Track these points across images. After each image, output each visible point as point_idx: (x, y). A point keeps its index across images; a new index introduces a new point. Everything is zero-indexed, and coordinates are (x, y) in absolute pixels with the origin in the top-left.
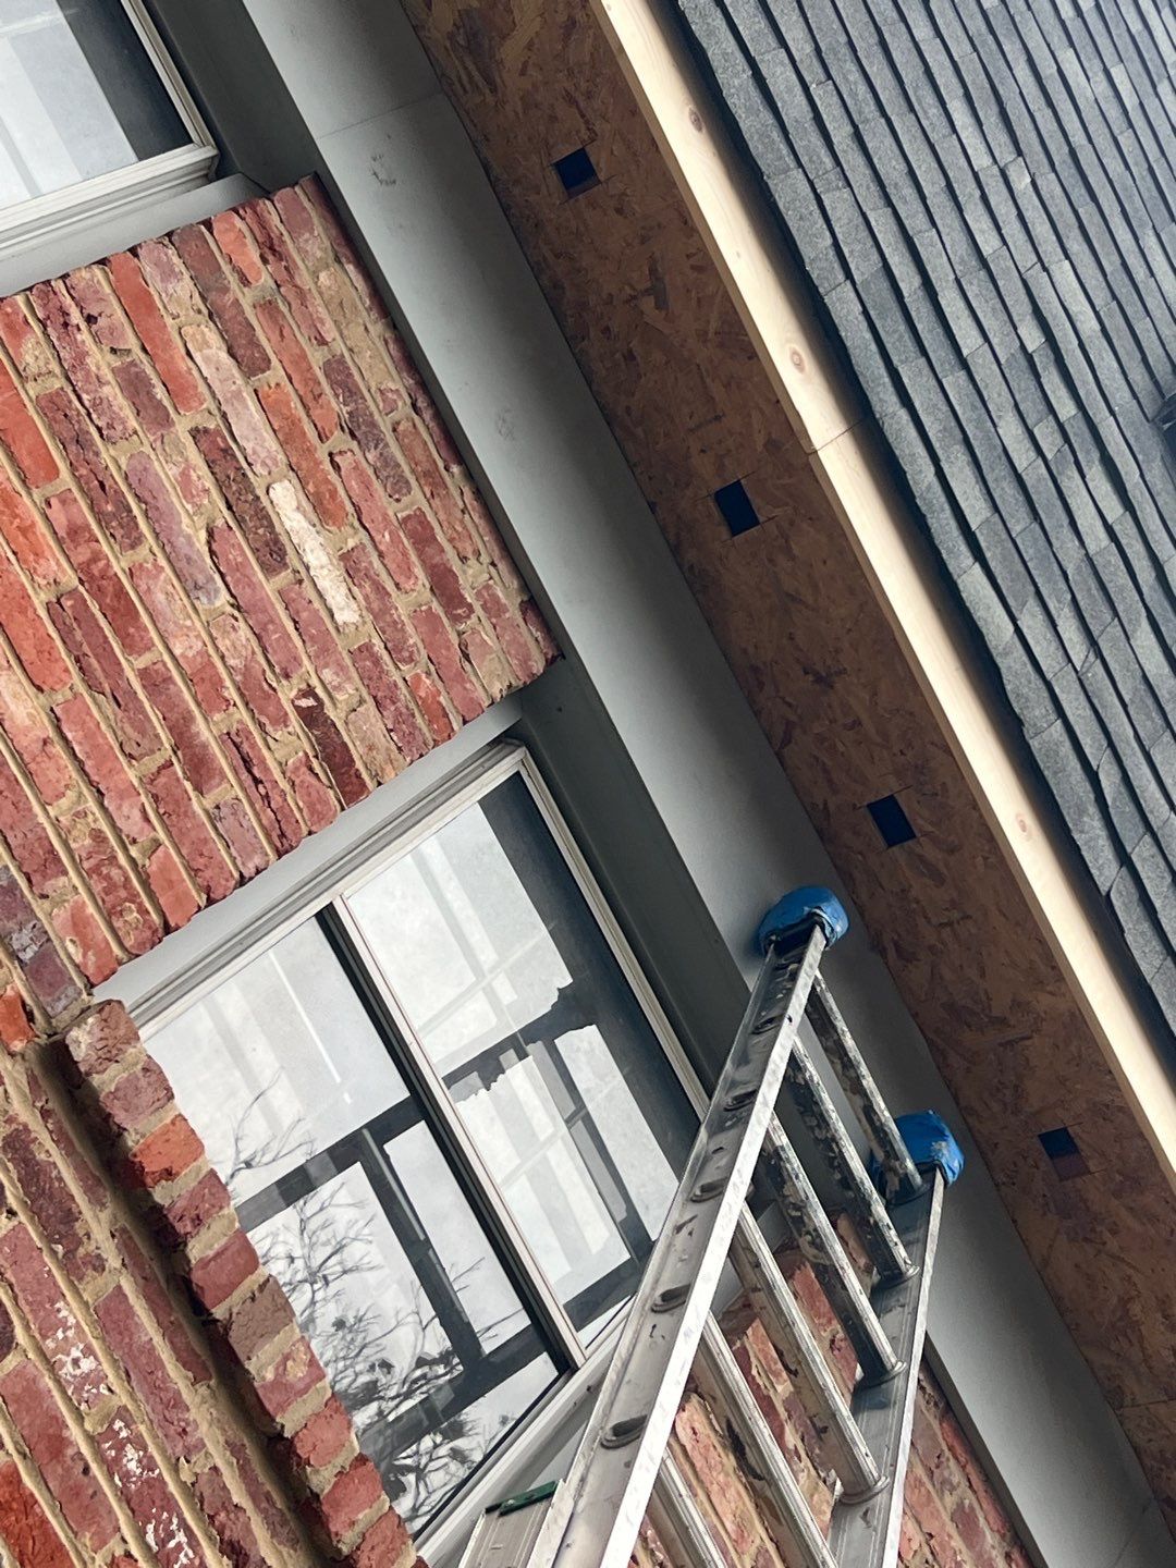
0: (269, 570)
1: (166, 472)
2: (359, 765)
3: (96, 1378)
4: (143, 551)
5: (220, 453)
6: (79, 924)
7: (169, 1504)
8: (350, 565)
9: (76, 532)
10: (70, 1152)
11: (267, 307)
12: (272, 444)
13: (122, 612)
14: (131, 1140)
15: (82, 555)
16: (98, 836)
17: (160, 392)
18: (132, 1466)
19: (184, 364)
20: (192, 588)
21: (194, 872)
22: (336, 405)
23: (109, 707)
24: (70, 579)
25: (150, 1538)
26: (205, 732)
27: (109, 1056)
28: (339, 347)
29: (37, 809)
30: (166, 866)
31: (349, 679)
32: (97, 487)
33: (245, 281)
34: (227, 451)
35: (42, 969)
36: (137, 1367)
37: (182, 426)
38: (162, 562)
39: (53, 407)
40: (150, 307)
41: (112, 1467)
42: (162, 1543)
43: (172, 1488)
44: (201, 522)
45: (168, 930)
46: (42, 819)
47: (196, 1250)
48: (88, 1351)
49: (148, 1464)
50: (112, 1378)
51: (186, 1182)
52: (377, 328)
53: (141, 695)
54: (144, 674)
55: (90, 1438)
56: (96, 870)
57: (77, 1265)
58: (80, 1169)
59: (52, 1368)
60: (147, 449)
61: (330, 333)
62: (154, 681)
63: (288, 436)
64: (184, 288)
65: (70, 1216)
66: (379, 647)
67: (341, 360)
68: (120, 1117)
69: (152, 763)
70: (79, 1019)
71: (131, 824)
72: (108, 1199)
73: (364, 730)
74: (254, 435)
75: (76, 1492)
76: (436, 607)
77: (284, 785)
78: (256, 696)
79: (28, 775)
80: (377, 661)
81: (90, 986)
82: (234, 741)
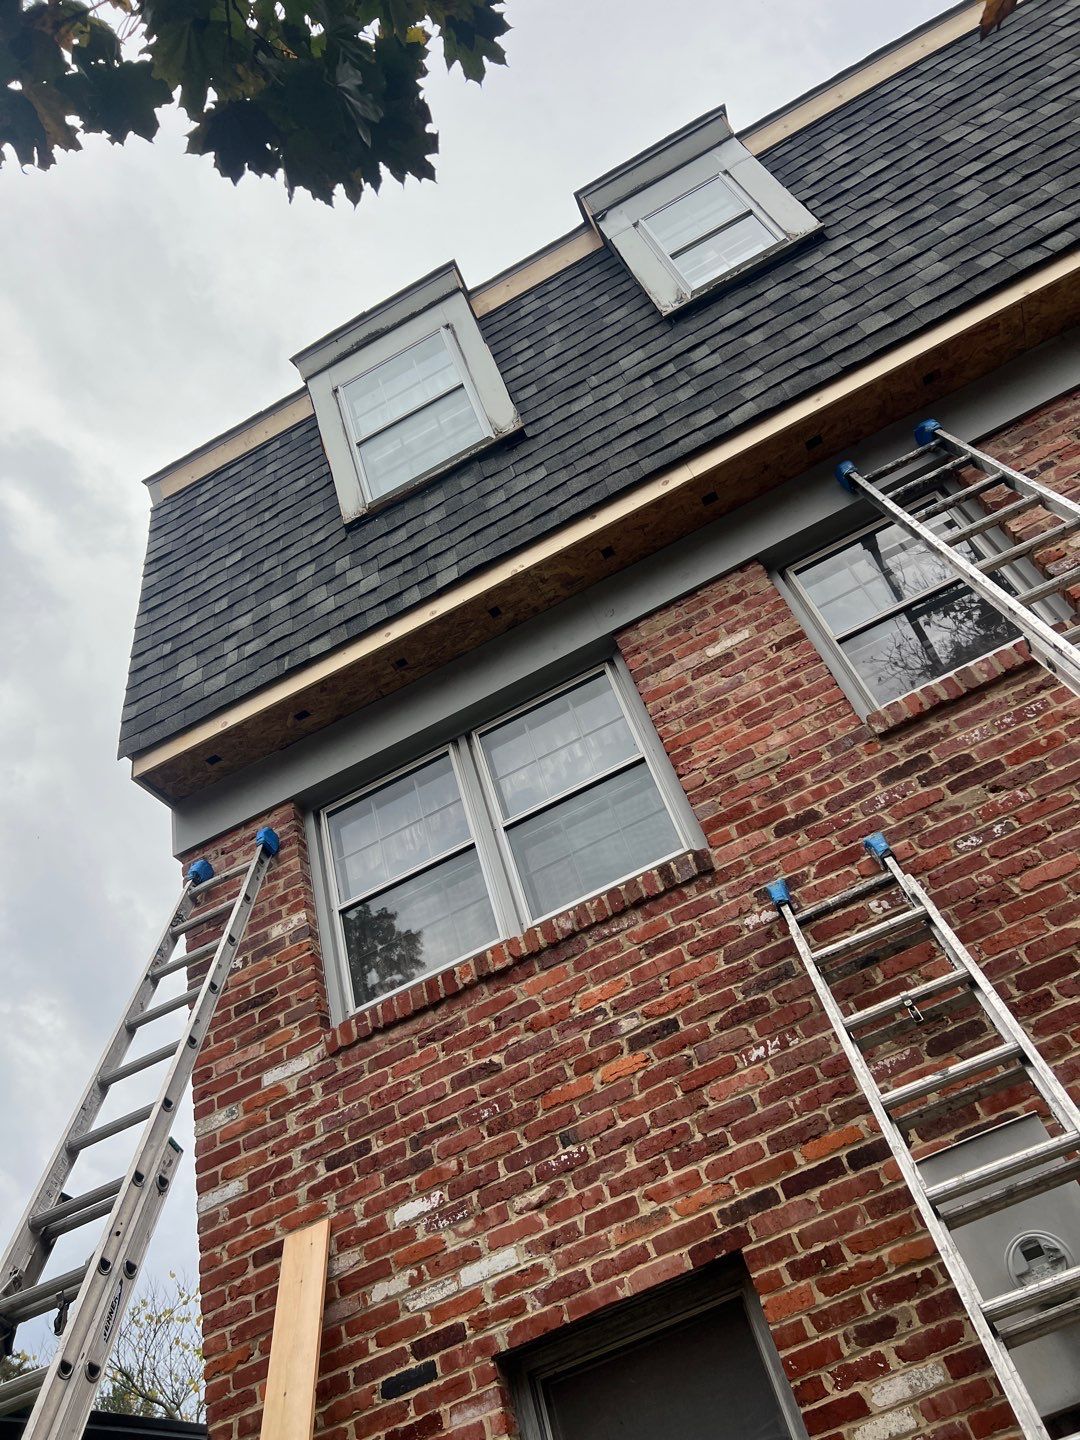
0: (734, 658)
1: (706, 689)
2: (794, 632)
3: (981, 730)
4: (730, 698)
5: (699, 672)
6: (843, 726)
7: (1022, 709)
8: (731, 631)
9: (725, 718)
10: (912, 733)
11: (654, 653)
12: (694, 655)
13: (749, 706)
14: (910, 715)
15: (732, 717)
16: (816, 718)
17: (682, 689)
18: (1009, 720)
19: (673, 681)
20: (740, 683)
21: (827, 689)
22: (682, 632)
23: (777, 712)
24: (739, 721)
25: (1032, 716)
26: (784, 683)
27: (883, 721)
28: (664, 630)
29: (808, 737)
30: (826, 697)
31: (766, 634)
32: (711, 711)
33: (647, 660)
34: (698, 669)
35: (856, 738)
36: (979, 717)
37: (691, 683)
38: (733, 692)
39: (689, 722)
40: (657, 690)
41: (1009, 726)
42: (1034, 712)
43: (1017, 708)
44: (720, 679)
45: (845, 698)
46: (811, 735)
47: (945, 697)
48: (973, 732)
49: (1009, 715)
50: (982, 725)
51: (923, 699)
52: (657, 617)
53: (774, 702)
54: (767, 701)
55: (999, 733)
56: (827, 720)
57: (946, 733)
58: (917, 731)
59: (977, 743)
60: (700, 694)
61: (659, 633)
62: (769, 697)
63: (692, 649)
64: (650, 679)
65: (932, 734)
66: (756, 623)
67: (668, 630)
68: (903, 718)
69: (794, 700)
70: (872, 729)
71: (812, 708)
72: (927, 723)
73: (782, 631)
74: (692, 660)
75: (1015, 738)
77: (799, 659)
78: (772, 665)
79: (798, 738)
80: (761, 624)
81: (862, 724)
82: (787, 674)
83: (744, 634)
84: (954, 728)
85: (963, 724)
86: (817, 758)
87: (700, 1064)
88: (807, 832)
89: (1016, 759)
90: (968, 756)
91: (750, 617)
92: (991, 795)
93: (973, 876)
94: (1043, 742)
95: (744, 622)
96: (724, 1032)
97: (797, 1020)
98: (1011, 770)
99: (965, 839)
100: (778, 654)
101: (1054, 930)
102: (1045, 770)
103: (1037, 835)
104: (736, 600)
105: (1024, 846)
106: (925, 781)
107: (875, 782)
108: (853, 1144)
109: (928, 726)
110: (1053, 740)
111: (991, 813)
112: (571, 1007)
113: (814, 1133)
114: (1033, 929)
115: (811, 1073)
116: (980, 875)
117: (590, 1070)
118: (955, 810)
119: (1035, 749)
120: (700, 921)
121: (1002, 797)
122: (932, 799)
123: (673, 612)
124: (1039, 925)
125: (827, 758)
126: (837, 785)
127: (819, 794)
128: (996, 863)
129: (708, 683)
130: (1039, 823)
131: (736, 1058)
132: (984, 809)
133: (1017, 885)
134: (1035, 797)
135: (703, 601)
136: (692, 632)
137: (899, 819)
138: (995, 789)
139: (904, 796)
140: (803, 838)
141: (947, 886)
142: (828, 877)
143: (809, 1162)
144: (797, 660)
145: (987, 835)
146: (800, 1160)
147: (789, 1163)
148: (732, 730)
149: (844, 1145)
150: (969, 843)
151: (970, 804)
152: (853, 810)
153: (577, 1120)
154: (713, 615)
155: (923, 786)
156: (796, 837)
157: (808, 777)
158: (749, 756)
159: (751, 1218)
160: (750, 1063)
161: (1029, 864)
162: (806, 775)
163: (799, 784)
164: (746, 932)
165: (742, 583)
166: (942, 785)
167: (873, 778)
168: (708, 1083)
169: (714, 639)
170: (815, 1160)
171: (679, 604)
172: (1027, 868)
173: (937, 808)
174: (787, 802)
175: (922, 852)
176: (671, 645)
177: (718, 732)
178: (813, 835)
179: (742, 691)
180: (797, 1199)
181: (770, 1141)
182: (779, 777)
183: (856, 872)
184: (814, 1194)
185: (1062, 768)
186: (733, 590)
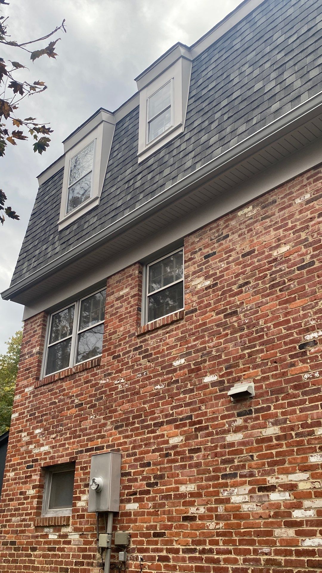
0: (124, 297)
4: (119, 311)
5: (117, 299)
7: (162, 338)
8: (126, 287)
9: (116, 318)
10: (143, 337)
11: (112, 289)
12: (118, 293)
13: (121, 315)
18: (158, 341)
20: (122, 307)
22: (118, 283)
23: (125, 320)
24: (118, 320)
25: (162, 341)
26: (129, 310)
27: (138, 332)
28: (115, 281)
30: (133, 319)
32: (115, 314)
35: (134, 335)
38: (120, 309)
40: (109, 302)
41: (158, 343)
42: (164, 340)
44: (119, 304)
47: (150, 328)
48: (152, 341)
49: (159, 339)
50: (154, 340)
51: (146, 328)
52: (116, 276)
54: (124, 315)
55: (156, 344)
59: (151, 345)
60: (115, 307)
63: (118, 290)
64: (108, 298)
65: (145, 339)
69: (128, 317)
71: (130, 321)
74: (117, 295)
75: (157, 347)
78: (128, 303)
79: (125, 330)
80: (132, 287)
82: (130, 307)
83: (128, 289)
84: (149, 339)
86: (126, 338)
88: (117, 360)
89: (155, 354)
90: (149, 349)
91: (131, 284)
93: (136, 385)
94: (161, 350)
95: (129, 285)
98: (153, 357)
100: (131, 299)
102: (158, 359)
103: (149, 378)
105: (147, 380)
106: (139, 354)
107: (132, 350)
109: (146, 336)
110: (163, 350)
116: (138, 385)
118: (141, 364)
119: (159, 352)
121: (148, 364)
122: (138, 360)
126: (126, 348)
127: (123, 349)
128: (141, 383)
129: (117, 304)
130: (151, 375)
132: (145, 367)
133: (142, 391)
134: (153, 367)
136: (120, 284)
137: (132, 363)
138: (149, 362)
139: (135, 357)
140: (116, 362)
145: (143, 374)
148: (116, 322)
150: (139, 375)
151: (144, 364)
152: (126, 357)
158: (115, 333)
161: (145, 386)
162: (122, 343)
163: (120, 345)
165: (133, 270)
166: (141, 356)
167: (132, 348)
169: (122, 289)
173: (138, 363)
174: (117, 350)
175: (131, 375)
176: (115, 287)
177: (114, 322)
179: (122, 310)
182: (118, 341)
183: (120, 376)
185: (161, 360)
186: (131, 272)
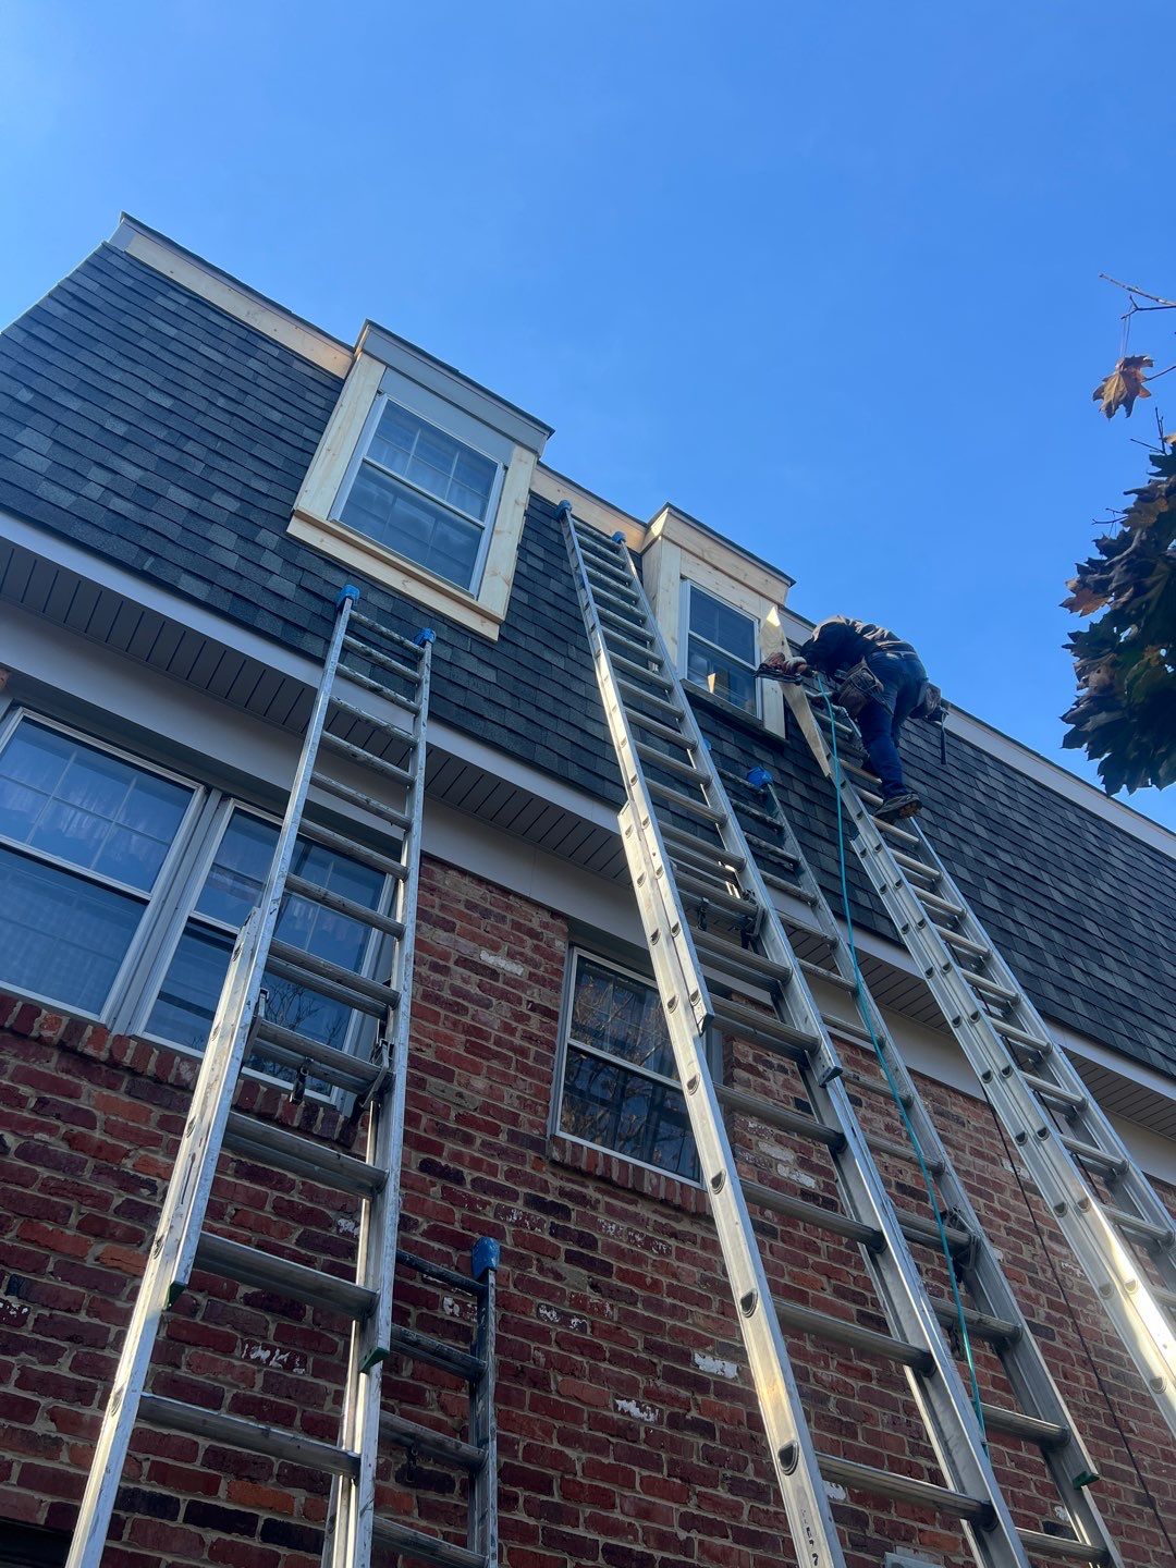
0: (497, 980)
1: (458, 983)
2: (552, 1008)
3: (617, 1228)
4: (471, 1011)
5: (463, 962)
7: (652, 1239)
8: (511, 956)
9: (455, 1023)
10: (572, 1181)
11: (443, 907)
12: (472, 945)
13: (480, 1033)
14: (583, 1166)
15: (461, 1027)
16: (518, 1097)
17: (441, 962)
18: (639, 1239)
19: (439, 949)
20: (488, 1006)
21: (542, 1081)
22: (475, 915)
23: (495, 1061)
24: (463, 1037)
25: (654, 1251)
26: (517, 1041)
27: (563, 1152)
28: (464, 897)
29: (502, 1106)
31: (534, 988)
32: (449, 1006)
33: (433, 907)
34: (465, 959)
35: (534, 1144)
36: (623, 1215)
37: (451, 964)
38: (477, 1008)
39: (425, 996)
41: (636, 1244)
42: (657, 1249)
43: (651, 1235)
44: (475, 986)
45: (548, 1102)
46: (506, 1107)
47: (614, 1176)
48: (612, 1223)
49: (641, 1235)
50: (621, 1224)
51: (601, 1163)
52: (467, 881)
53: (499, 1049)
54: (494, 1043)
55: (627, 1243)
56: (525, 1106)
57: (595, 1205)
58: (578, 1183)
59: (608, 1235)
60: (450, 982)
62: (498, 1042)
63: (473, 937)
65: (584, 1197)
66: (532, 970)
67: (467, 900)
68: (577, 1163)
69: (514, 1064)
70: (550, 1149)
71: (522, 1085)
72: (588, 1183)
73: (546, 998)
74: (466, 947)
75: (634, 1258)
76: (535, 942)
78: (521, 1018)
79: (494, 1100)
80: (535, 975)
81: (546, 1137)
82: (524, 1036)
83: (517, 969)
84: (601, 1207)
85: (610, 1210)
86: (495, 1131)
87: (203, 1319)
88: (444, 1188)
89: (624, 1275)
90: (595, 1241)
91: (532, 959)
92: (588, 1288)
93: (533, 1346)
94: (648, 1280)
95: (526, 961)
96: (248, 1308)
97: (316, 1351)
98: (615, 1281)
99: (549, 1309)
100: (529, 1013)
101: (555, 1445)
102: (634, 1304)
103: (595, 1351)
104: (532, 934)
105: (582, 1354)
106: (556, 1231)
107: (521, 1196)
108: (280, 1513)
109: (587, 1187)
110: (656, 1284)
111: (580, 1303)
112: (126, 1155)
113: (255, 1475)
114: (543, 1432)
115: (291, 1413)
116: (538, 1349)
117: (96, 1236)
118: (558, 1277)
119: (638, 1280)
120: (304, 1183)
121: (595, 1298)
122: (548, 1252)
123: (482, 890)
124: (547, 1432)
125: (502, 1139)
126: (493, 1170)
127: (476, 1164)
128: (555, 1349)
129: (465, 980)
130: (605, 1344)
131: (239, 1343)
132: (576, 1296)
133: (556, 1382)
134: (616, 1319)
135: (509, 908)
136: (483, 923)
137: (516, 1246)
138: (594, 1287)
139: (532, 1229)
140: (436, 1191)
141: (510, 1336)
142: (432, 1244)
143: (229, 1499)
144: (540, 1034)
145: (565, 1318)
146: (222, 1493)
147: (211, 1487)
148: (453, 1040)
149: (271, 1508)
150: (548, 1314)
151: (572, 1282)
152: (490, 1203)
153: (42, 1275)
154: (507, 927)
155: (551, 1234)
156: (434, 1185)
157: (478, 1142)
158: (448, 1076)
159: (138, 1516)
160: (248, 1356)
161: (576, 1373)
162: (480, 1137)
163: (468, 1140)
164: (334, 1230)
165: (545, 926)
166: (563, 1246)
167: (523, 1190)
168: (196, 1345)
169: (494, 948)
170: (235, 1503)
171: (490, 888)
172: (572, 1374)
173: (548, 1263)
174: (450, 1145)
175: (512, 1289)
176: (461, 916)
177: (441, 1028)
178: (447, 1194)
179: (485, 1015)
180: (192, 1528)
181: (210, 1451)
182: (460, 1118)
183: (455, 1259)
184: (211, 1536)
185: (646, 1314)
186: (535, 924)
